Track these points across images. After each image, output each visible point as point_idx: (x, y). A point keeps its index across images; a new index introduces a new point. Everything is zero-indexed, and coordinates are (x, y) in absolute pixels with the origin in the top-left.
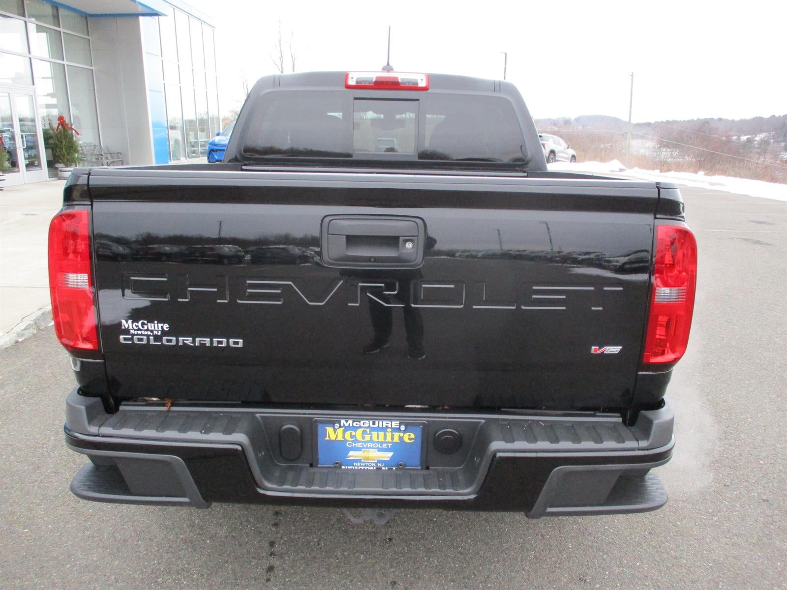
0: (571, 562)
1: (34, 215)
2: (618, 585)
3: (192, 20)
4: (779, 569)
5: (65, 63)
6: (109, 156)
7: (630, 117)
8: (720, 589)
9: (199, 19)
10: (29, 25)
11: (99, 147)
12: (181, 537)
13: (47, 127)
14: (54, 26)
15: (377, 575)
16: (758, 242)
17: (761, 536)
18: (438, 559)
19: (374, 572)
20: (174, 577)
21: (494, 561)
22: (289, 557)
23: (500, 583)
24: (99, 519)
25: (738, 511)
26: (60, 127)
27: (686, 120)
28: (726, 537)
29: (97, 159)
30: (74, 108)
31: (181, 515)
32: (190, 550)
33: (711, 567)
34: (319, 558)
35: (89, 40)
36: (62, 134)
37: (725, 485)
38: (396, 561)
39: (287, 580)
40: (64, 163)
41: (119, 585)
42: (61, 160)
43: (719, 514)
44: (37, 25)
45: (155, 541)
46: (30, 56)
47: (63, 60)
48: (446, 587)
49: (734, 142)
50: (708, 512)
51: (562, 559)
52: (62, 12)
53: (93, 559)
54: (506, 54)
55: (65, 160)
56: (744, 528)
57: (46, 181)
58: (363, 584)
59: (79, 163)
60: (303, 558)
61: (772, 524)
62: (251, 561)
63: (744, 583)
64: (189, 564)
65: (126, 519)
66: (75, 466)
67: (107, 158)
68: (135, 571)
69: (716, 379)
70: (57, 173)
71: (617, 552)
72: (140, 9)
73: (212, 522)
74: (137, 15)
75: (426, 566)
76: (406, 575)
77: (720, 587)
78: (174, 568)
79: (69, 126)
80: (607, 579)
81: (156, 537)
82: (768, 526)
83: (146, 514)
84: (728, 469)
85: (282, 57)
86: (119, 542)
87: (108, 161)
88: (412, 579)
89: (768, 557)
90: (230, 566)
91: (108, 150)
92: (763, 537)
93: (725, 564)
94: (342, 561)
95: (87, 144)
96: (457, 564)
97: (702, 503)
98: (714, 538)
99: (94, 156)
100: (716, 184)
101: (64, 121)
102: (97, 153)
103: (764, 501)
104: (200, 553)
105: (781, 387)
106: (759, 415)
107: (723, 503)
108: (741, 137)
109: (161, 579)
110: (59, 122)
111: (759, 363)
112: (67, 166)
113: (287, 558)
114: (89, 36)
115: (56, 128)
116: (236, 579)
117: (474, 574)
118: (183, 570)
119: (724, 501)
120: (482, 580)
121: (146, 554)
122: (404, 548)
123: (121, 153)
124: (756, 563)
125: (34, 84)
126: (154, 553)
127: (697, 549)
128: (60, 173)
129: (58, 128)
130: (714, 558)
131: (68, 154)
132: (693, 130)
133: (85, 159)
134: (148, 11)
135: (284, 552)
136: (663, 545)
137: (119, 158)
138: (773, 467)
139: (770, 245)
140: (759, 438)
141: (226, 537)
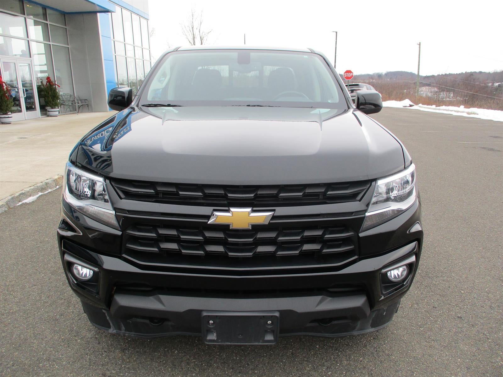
0: (316, 357)
1: (25, 138)
2: (344, 373)
3: (133, 15)
4: (458, 364)
5: (51, 43)
6: (80, 102)
7: (418, 72)
8: (414, 376)
9: (138, 14)
10: (28, 20)
11: (73, 96)
12: (63, 337)
13: (40, 84)
14: (44, 20)
15: (183, 364)
16: (492, 150)
17: (451, 341)
18: (226, 354)
19: (182, 362)
20: (51, 363)
21: (263, 356)
22: (128, 351)
23: (264, 370)
24: (13, 325)
25: (438, 324)
26: (48, 84)
27: (458, 73)
28: (426, 342)
29: (72, 104)
30: (57, 72)
31: (67, 324)
32: (66, 346)
33: (411, 362)
34: (148, 352)
35: (66, 29)
36: (49, 88)
37: (434, 307)
38: (198, 355)
39: (123, 366)
40: (50, 106)
41: (14, 368)
42: (49, 104)
43: (425, 326)
44: (34, 20)
45: (45, 340)
46: (28, 39)
47: (50, 42)
48: (227, 372)
49: (490, 87)
50: (418, 325)
51: (310, 355)
52: (48, 11)
53: (2, 351)
54: (336, 33)
55: (51, 104)
56: (440, 336)
57: (39, 118)
58: (172, 370)
59: (60, 106)
60: (137, 352)
61: (460, 333)
62: (103, 354)
63: (432, 373)
64: (62, 355)
65: (31, 326)
66: (8, 292)
67: (78, 103)
68: (27, 359)
69: (444, 237)
70: (47, 113)
71: (349, 351)
72: (98, 9)
73: (85, 328)
74: (95, 13)
75: (217, 358)
76: (202, 364)
77: (414, 375)
78: (52, 357)
79: (54, 83)
80: (337, 369)
81: (46, 337)
82: (457, 334)
83: (44, 322)
84: (438, 296)
85: (194, 38)
86: (22, 340)
87: (79, 104)
88: (205, 367)
89: (453, 355)
90: (89, 357)
91: (79, 98)
92: (452, 342)
93: (421, 360)
94: (162, 354)
95: (66, 94)
96: (239, 357)
97: (415, 319)
98: (418, 342)
99: (70, 102)
100: (471, 113)
101: (50, 80)
102: (72, 100)
103: (459, 317)
104: (72, 348)
105: (487, 243)
106: (468, 261)
107: (429, 318)
108: (495, 84)
109: (42, 364)
110: (47, 80)
111: (475, 227)
112: (52, 108)
113: (127, 352)
114: (66, 26)
115: (45, 84)
116: (90, 365)
117: (248, 364)
118: (57, 359)
119: (431, 318)
120: (252, 368)
121: (37, 348)
122: (206, 346)
123: (87, 100)
124: (444, 359)
125: (31, 57)
126: (42, 348)
127: (405, 349)
128: (48, 112)
129: (46, 84)
130: (415, 355)
131: (53, 101)
132: (461, 80)
133: (65, 104)
134: (103, 10)
135: (126, 348)
136: (381, 346)
137: (86, 103)
138: (469, 295)
139: (499, 151)
140: (464, 276)
141: (91, 338)
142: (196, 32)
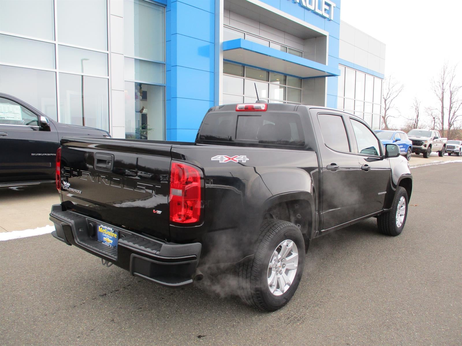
3: (367, 76)
9: (372, 75)
14: (283, 85)
52: (288, 78)
72: (326, 74)
74: (324, 77)
114: (301, 88)
142: (446, 87)
